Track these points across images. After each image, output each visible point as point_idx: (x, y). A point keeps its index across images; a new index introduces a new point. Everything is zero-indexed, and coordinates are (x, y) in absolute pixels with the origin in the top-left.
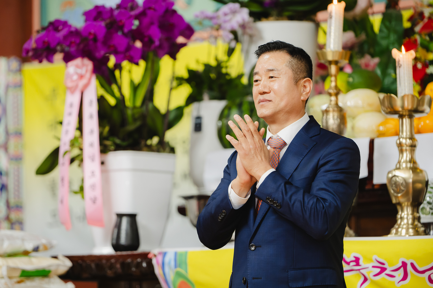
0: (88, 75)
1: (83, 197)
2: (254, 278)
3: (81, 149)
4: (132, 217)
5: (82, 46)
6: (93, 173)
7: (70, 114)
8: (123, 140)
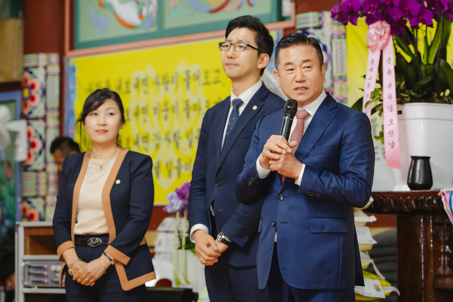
0: (386, 36)
1: (383, 143)
2: (282, 223)
3: (382, 100)
4: (426, 160)
5: (380, 11)
6: (391, 121)
7: (371, 70)
8: (418, 92)
